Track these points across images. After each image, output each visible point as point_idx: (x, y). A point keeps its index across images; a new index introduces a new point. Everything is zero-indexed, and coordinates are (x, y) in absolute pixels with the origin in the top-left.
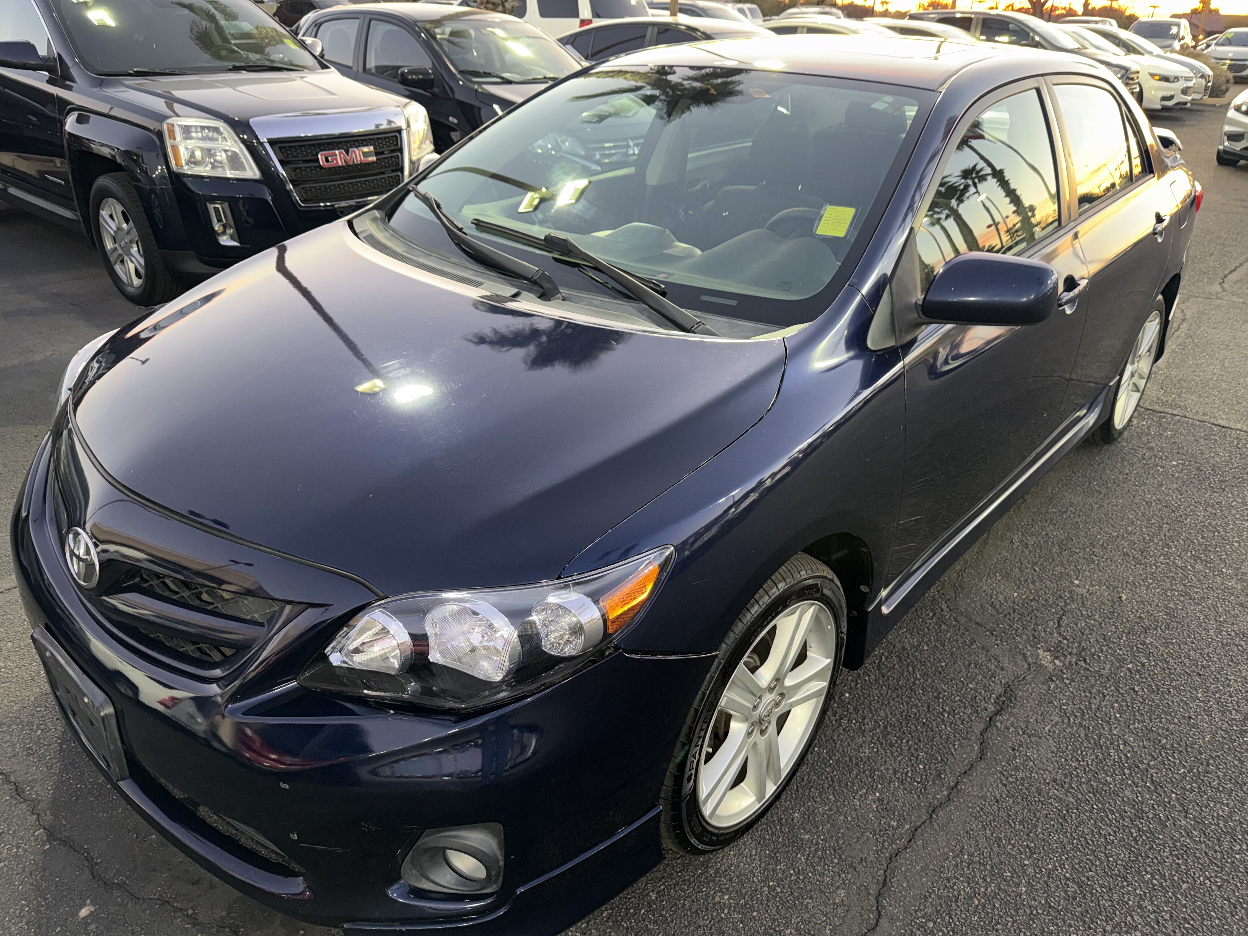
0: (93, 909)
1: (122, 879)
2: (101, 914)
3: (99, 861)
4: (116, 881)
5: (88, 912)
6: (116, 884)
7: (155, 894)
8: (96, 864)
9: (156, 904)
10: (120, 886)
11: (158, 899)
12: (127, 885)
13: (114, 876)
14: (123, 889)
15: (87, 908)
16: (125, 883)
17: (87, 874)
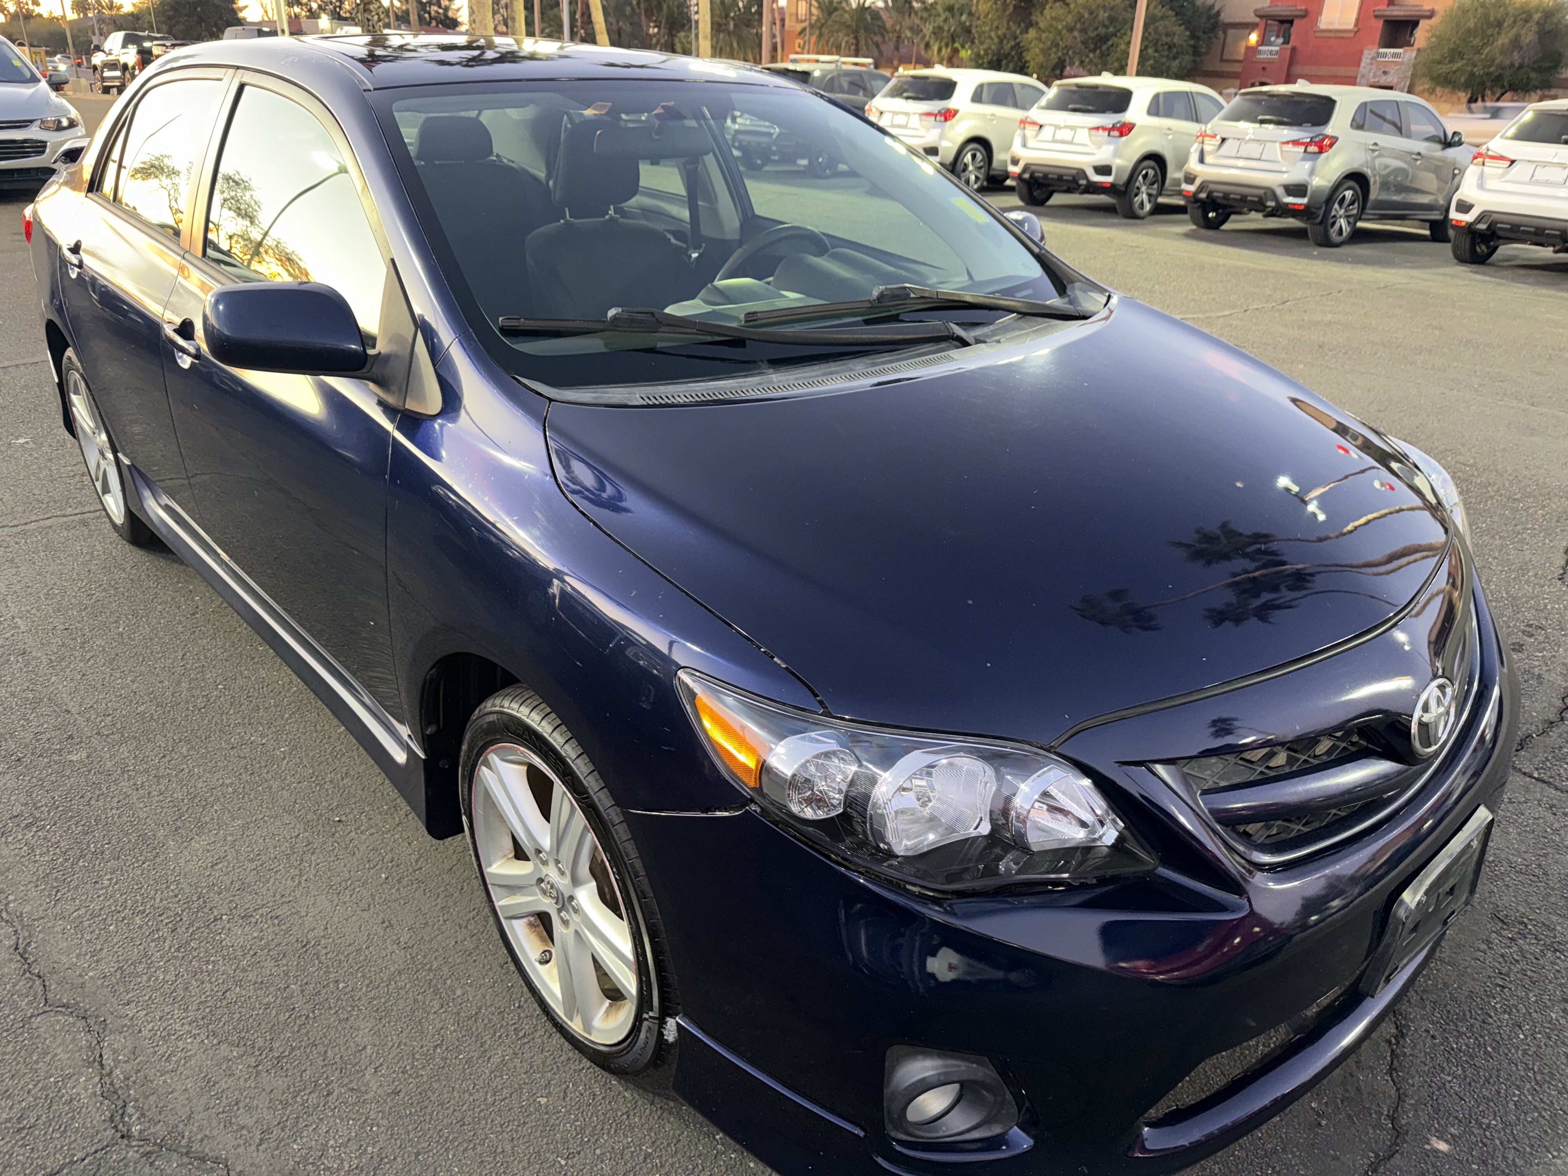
0: (1434, 1138)
1: (1385, 1120)
2: (1435, 1128)
3: (1372, 1155)
4: (1390, 1125)
5: (1440, 1142)
6: (1392, 1124)
7: (1387, 1080)
8: (1377, 1156)
9: (1398, 1076)
10: (1393, 1119)
11: (1391, 1076)
12: (1389, 1112)
13: (1384, 1130)
14: (1395, 1115)
15: (1436, 1145)
16: (1388, 1115)
17: (1397, 1160)
